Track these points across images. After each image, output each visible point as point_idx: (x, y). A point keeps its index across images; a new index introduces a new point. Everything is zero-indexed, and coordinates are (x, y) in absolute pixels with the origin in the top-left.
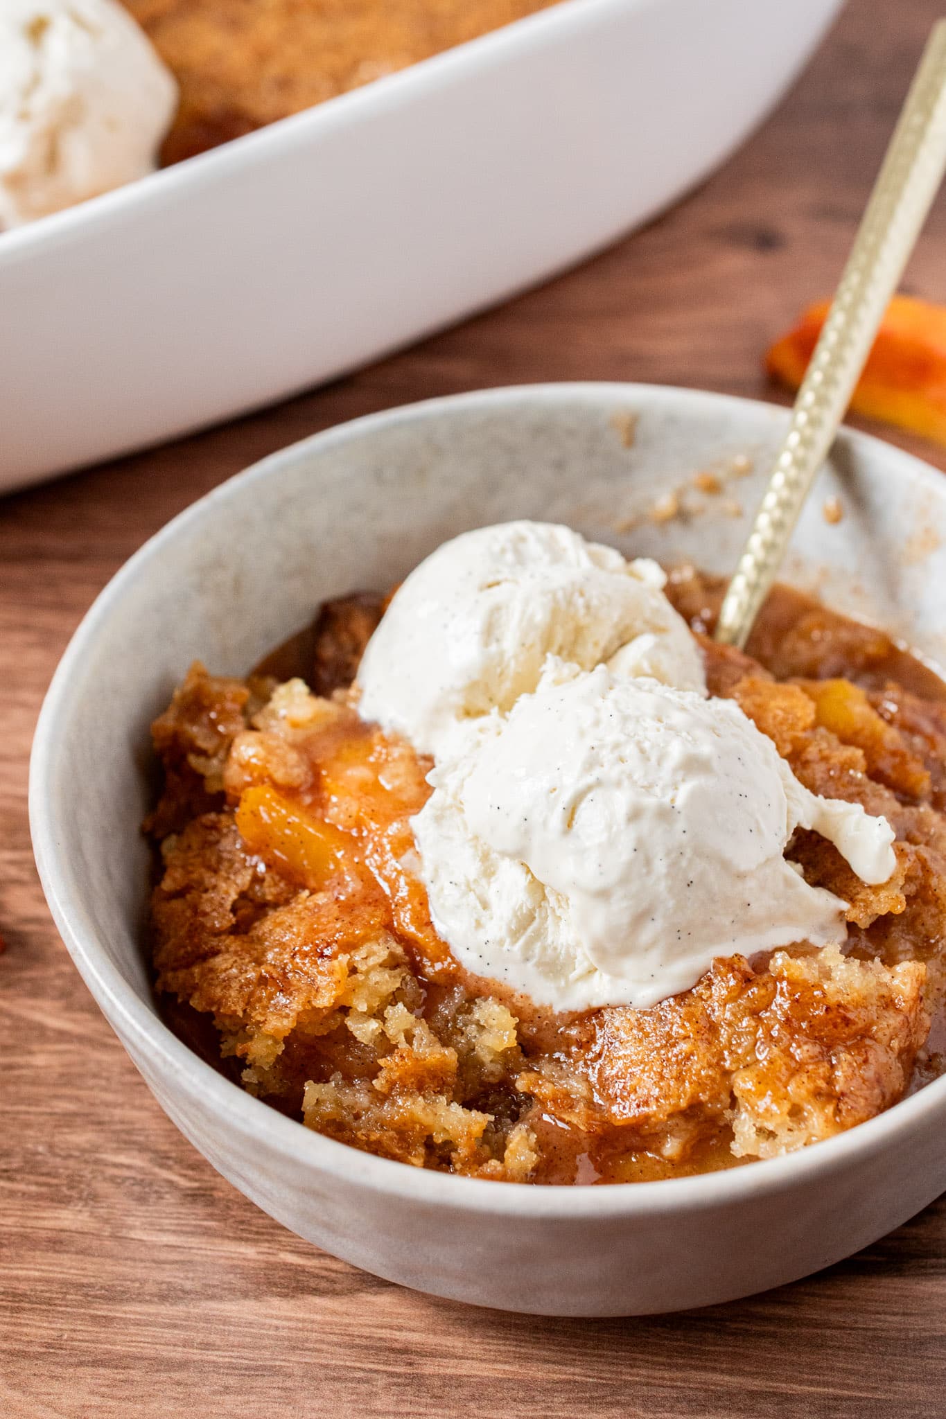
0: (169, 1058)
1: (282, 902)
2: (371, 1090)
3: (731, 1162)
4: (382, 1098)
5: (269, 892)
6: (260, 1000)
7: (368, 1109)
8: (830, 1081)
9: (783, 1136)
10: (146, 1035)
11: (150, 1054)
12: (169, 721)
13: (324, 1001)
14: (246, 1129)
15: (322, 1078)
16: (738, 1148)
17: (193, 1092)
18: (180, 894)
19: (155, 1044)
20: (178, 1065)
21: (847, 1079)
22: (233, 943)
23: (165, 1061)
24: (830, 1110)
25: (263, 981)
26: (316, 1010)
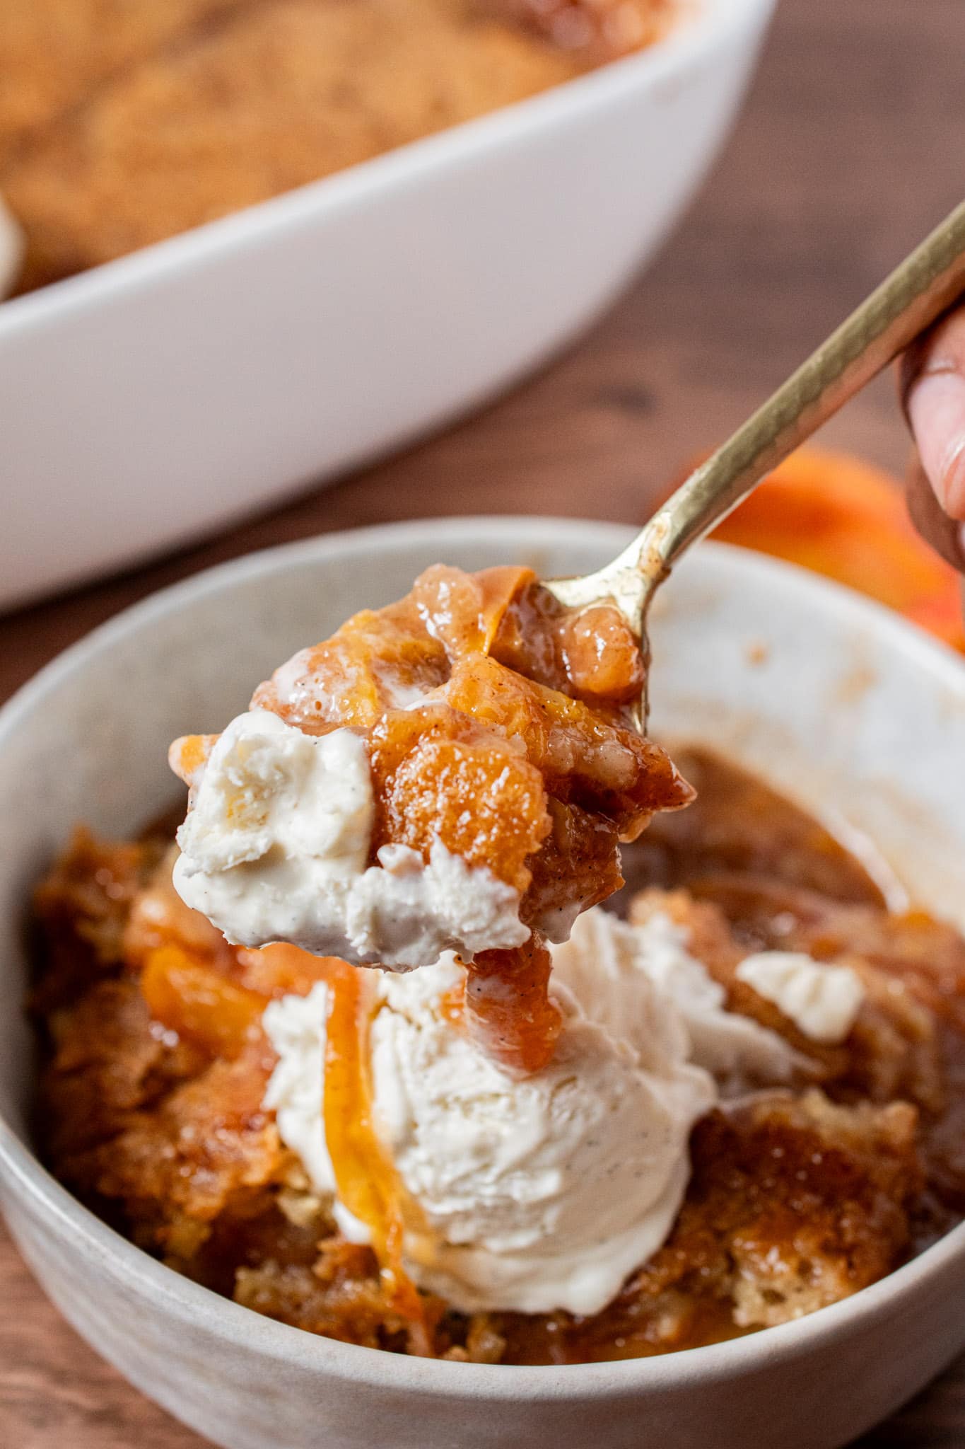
0: (94, 1241)
1: (197, 1073)
2: (313, 1277)
3: (735, 1331)
4: (324, 1285)
5: (180, 1064)
6: (180, 1178)
7: (310, 1297)
8: (839, 1232)
9: (793, 1298)
10: (65, 1217)
11: (70, 1238)
12: (54, 886)
13: (256, 1177)
14: (188, 1317)
15: (254, 1266)
16: (742, 1316)
17: (124, 1278)
18: (78, 1070)
19: (76, 1226)
20: (104, 1250)
21: (857, 1228)
22: (142, 1121)
23: (89, 1246)
24: (842, 1264)
25: (182, 1159)
26: (245, 1188)
